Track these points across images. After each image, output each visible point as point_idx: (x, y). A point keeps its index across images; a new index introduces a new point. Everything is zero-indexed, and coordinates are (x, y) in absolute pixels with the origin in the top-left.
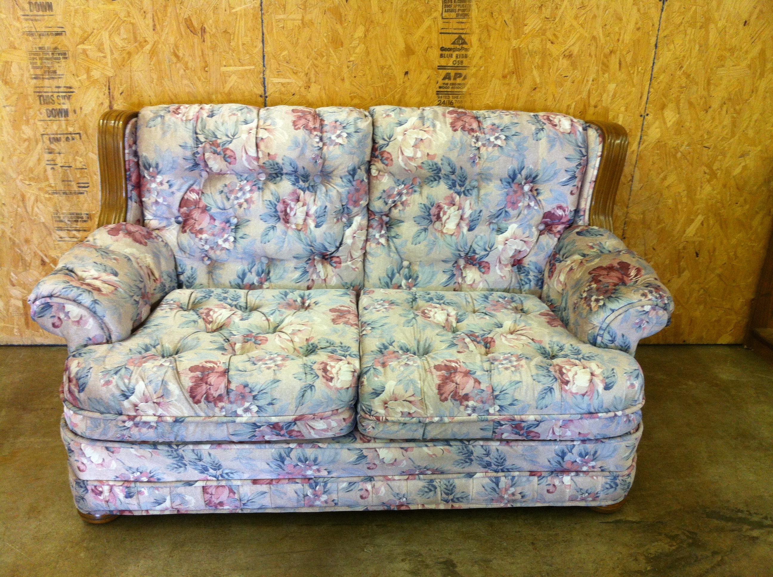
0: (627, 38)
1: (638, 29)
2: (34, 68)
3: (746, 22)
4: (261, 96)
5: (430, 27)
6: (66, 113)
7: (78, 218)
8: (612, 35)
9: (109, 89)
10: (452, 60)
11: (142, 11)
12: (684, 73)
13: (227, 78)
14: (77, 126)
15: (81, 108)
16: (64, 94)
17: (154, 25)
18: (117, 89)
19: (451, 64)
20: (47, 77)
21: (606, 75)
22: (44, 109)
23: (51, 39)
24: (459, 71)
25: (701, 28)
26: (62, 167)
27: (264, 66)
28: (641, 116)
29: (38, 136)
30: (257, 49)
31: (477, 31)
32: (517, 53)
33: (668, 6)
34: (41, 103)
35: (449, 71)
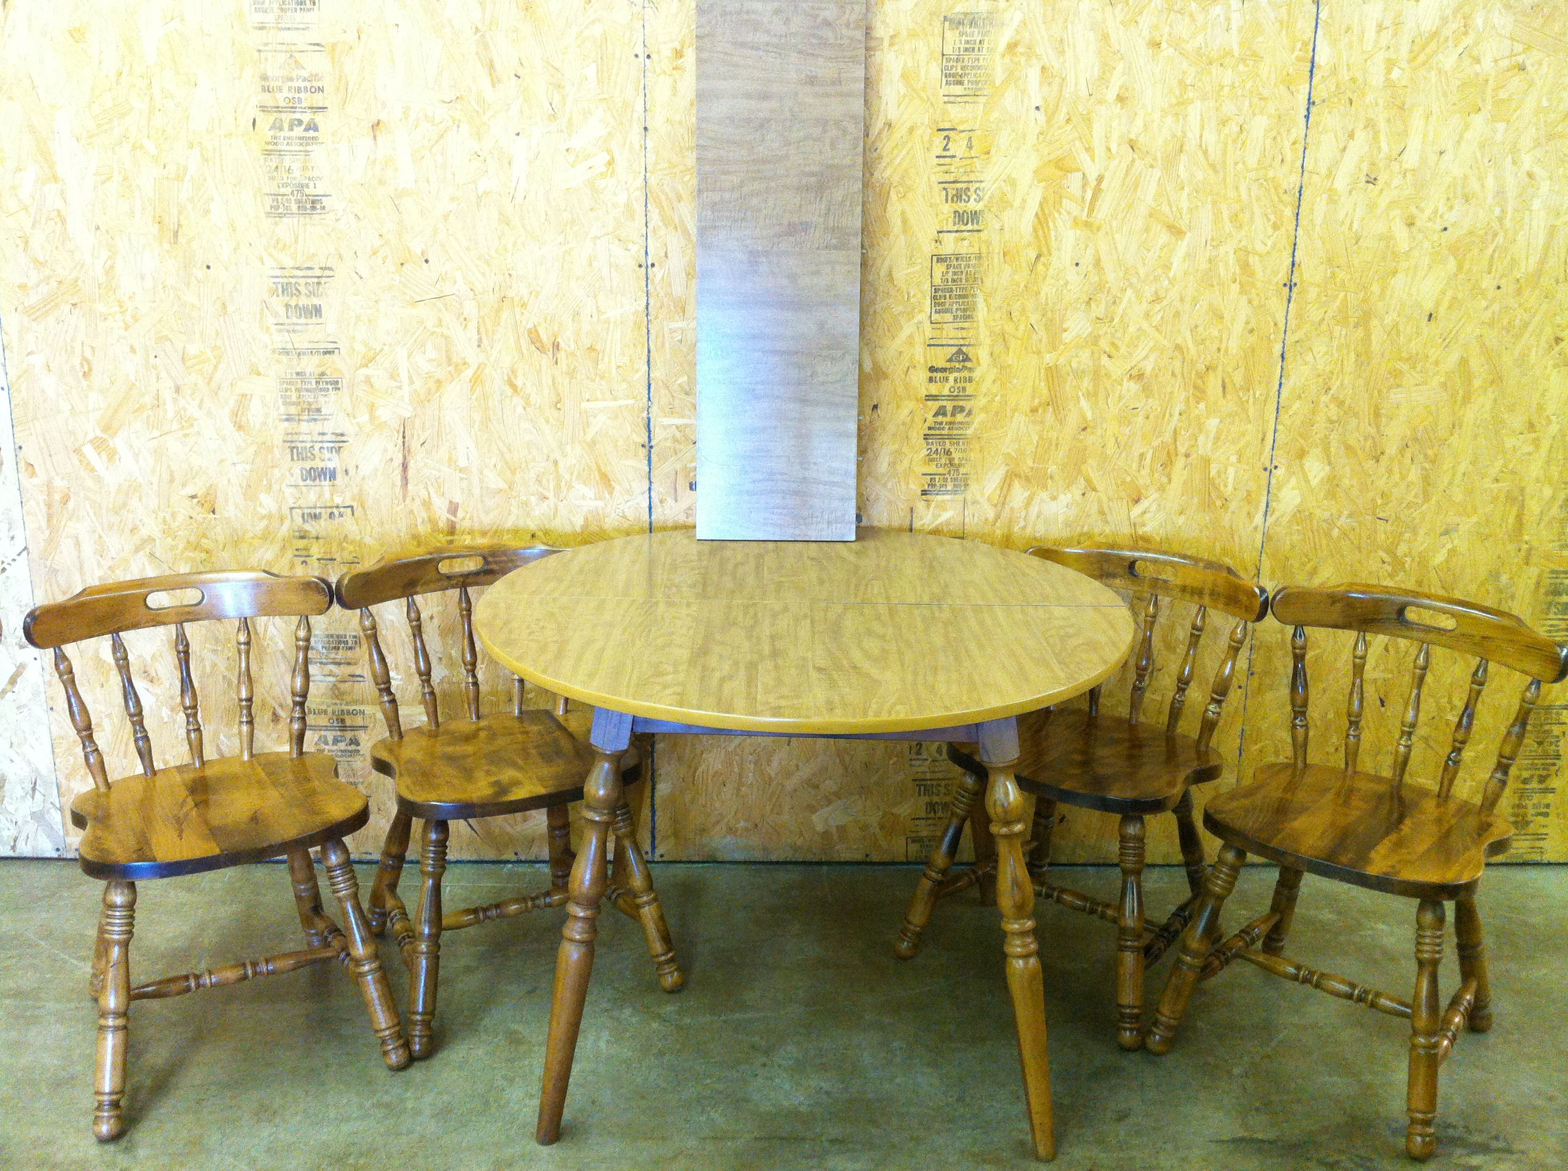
0: (1234, 345)
1: (1251, 331)
2: (285, 403)
3: (1431, 315)
4: (643, 446)
5: (911, 336)
6: (333, 475)
7: (340, 642)
8: (1208, 342)
9: (404, 437)
10: (948, 386)
11: (462, 319)
12: (1334, 399)
13: (591, 419)
14: (348, 495)
15: (357, 467)
16: (332, 445)
17: (480, 340)
18: (415, 437)
19: (946, 392)
20: (306, 417)
21: (1202, 405)
22: (297, 467)
23: (316, 359)
24: (961, 403)
25: (1356, 326)
26: (319, 559)
27: (649, 399)
28: (1265, 469)
29: (285, 511)
30: (639, 375)
31: (988, 341)
32: (1053, 374)
33: (1300, 293)
34: (293, 459)
35: (944, 403)
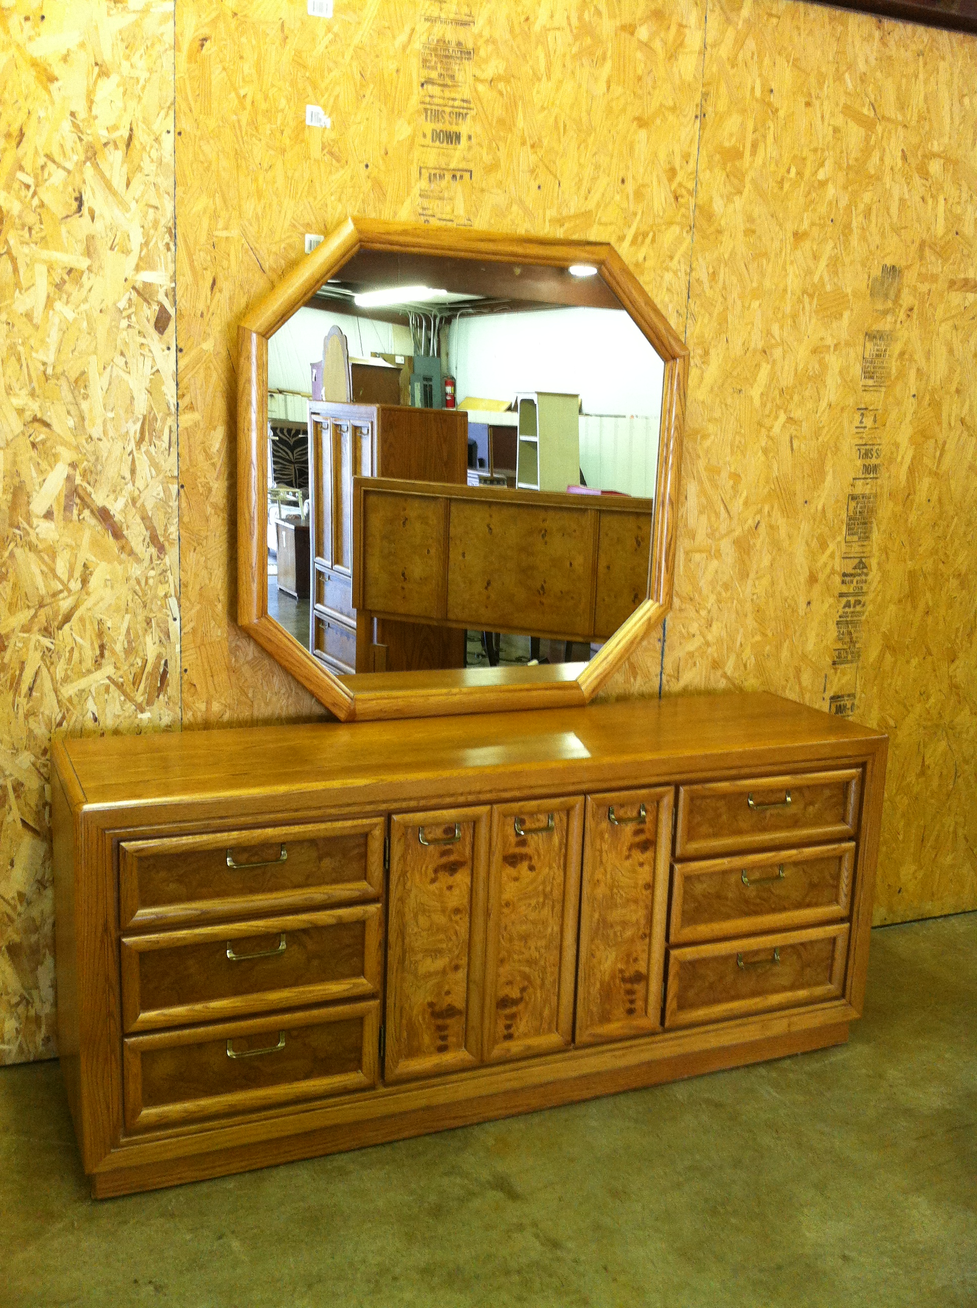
5: (834, 552)
10: (852, 586)
19: (851, 590)
31: (877, 554)
35: (850, 598)
